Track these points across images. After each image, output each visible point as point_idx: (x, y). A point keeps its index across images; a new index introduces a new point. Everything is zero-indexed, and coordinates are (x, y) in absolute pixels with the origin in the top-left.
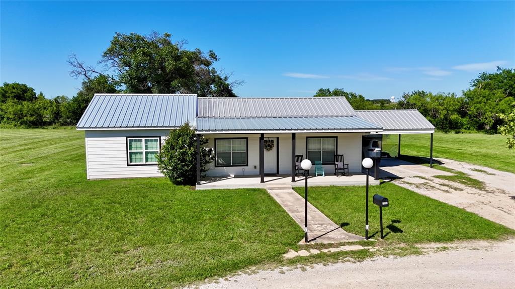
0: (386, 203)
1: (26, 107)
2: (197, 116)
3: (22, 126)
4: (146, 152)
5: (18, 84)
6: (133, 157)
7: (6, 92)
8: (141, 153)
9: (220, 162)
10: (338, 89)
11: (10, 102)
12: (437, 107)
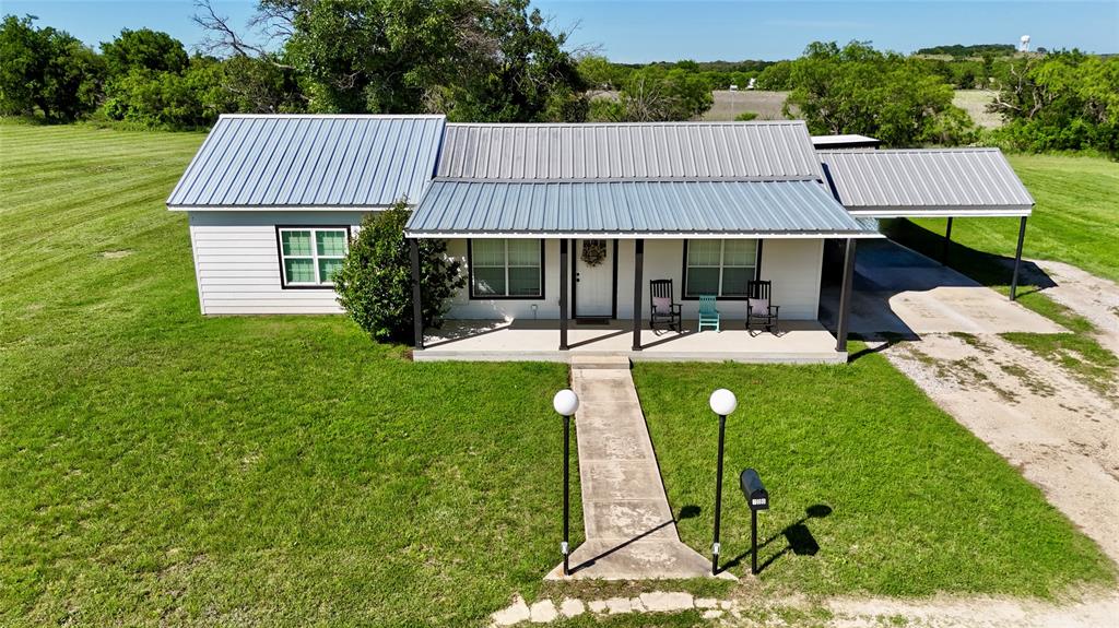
0: (763, 501)
1: (167, 85)
2: (434, 175)
3: (165, 126)
4: (320, 260)
5: (151, 33)
6: (293, 270)
7: (126, 51)
8: (310, 261)
9: (482, 288)
10: (857, 42)
11: (135, 73)
12: (1102, 96)
